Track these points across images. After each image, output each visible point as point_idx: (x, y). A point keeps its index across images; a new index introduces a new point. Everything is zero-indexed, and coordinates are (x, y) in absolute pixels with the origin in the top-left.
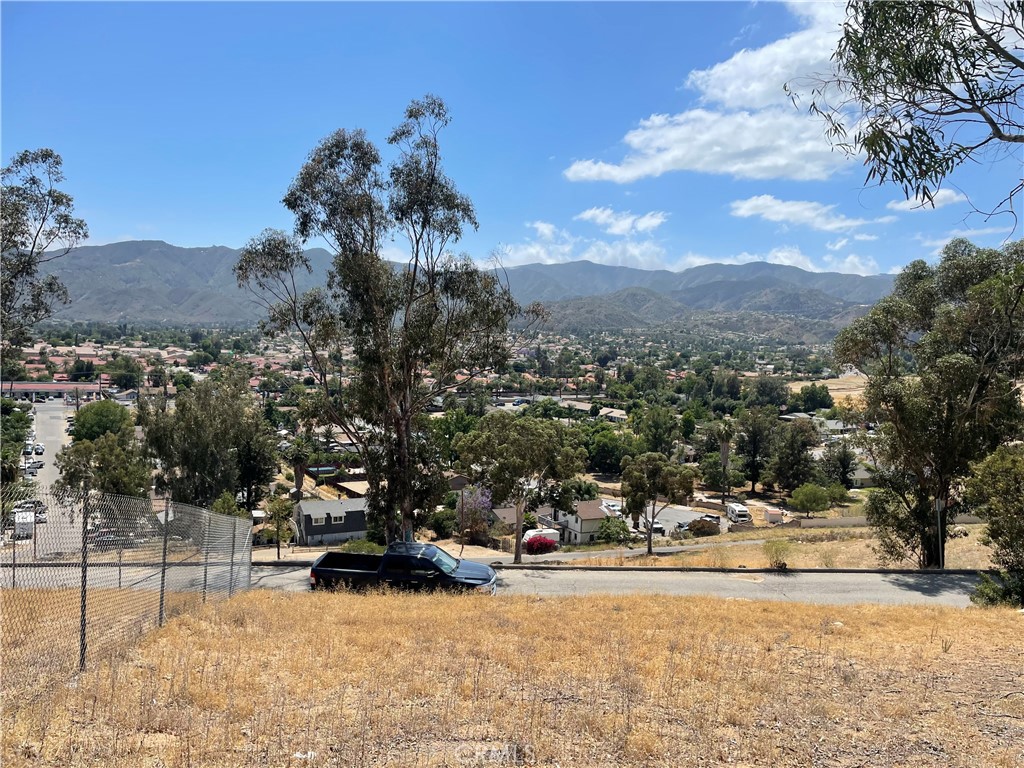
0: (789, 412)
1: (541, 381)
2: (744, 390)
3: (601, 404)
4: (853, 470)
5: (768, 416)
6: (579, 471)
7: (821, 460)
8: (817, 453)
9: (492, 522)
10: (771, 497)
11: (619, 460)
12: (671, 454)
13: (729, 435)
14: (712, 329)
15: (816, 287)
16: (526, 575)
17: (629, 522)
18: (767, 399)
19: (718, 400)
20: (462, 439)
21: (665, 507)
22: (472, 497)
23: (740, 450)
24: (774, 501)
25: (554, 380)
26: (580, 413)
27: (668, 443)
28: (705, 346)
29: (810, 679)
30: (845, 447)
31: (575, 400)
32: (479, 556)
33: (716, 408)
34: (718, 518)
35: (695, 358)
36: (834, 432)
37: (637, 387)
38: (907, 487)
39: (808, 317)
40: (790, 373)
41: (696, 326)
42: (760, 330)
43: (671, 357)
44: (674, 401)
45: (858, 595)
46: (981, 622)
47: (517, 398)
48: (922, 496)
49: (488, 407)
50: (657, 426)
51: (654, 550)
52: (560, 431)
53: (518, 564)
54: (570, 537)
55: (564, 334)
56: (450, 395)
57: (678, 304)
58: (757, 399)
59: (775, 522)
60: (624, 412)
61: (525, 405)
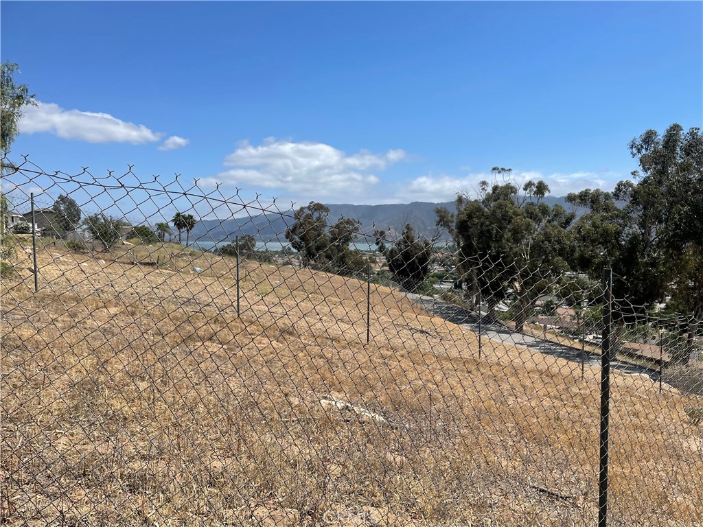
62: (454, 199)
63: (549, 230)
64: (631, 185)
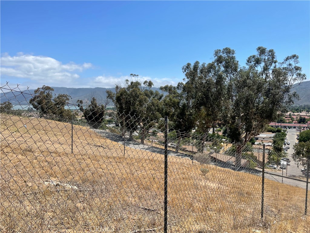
62: (115, 87)
63: (154, 101)
64: (183, 84)
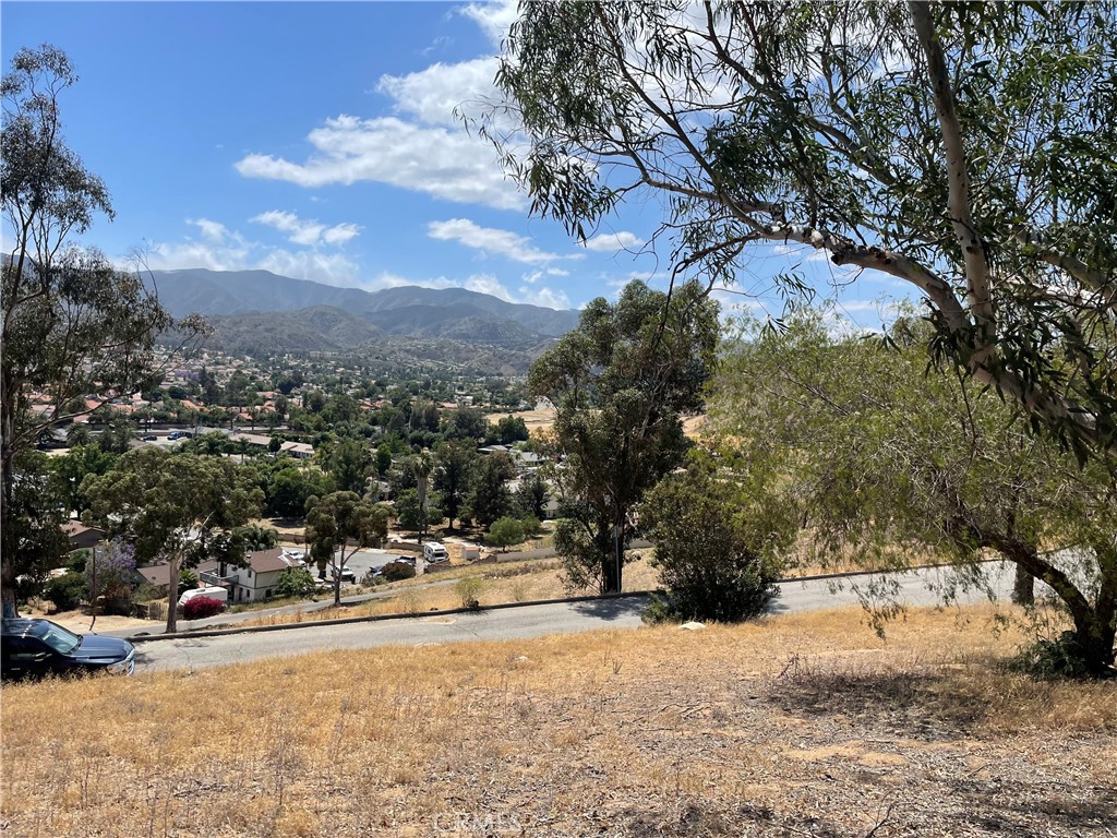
0: (487, 444)
1: (206, 409)
2: (443, 422)
3: (283, 437)
4: (546, 501)
5: (467, 448)
6: (253, 516)
7: (517, 493)
8: (514, 486)
9: (137, 584)
10: (468, 534)
11: (303, 501)
12: (364, 492)
13: (427, 470)
14: (410, 357)
15: (513, 318)
16: (177, 646)
17: (315, 571)
18: (466, 431)
19: (416, 432)
20: (93, 483)
21: (356, 551)
22: (109, 554)
23: (438, 485)
24: (471, 537)
25: (224, 409)
26: (256, 448)
27: (360, 480)
28: (402, 374)
29: (488, 719)
30: (539, 479)
31: (250, 433)
32: (118, 628)
33: (413, 442)
34: (414, 559)
35: (392, 387)
36: (529, 464)
37: (326, 418)
38: (591, 516)
39: (506, 348)
40: (488, 405)
41: (393, 352)
42: (459, 360)
43: (365, 385)
44: (368, 433)
45: (545, 626)
46: (648, 640)
47: (174, 431)
48: (603, 526)
49: (132, 442)
50: (348, 461)
51: (342, 600)
52: (230, 470)
53: (171, 633)
54: (240, 595)
55: (237, 354)
56: (79, 426)
57: (373, 328)
58: (457, 431)
59: (473, 559)
60: (310, 446)
61: (185, 439)
